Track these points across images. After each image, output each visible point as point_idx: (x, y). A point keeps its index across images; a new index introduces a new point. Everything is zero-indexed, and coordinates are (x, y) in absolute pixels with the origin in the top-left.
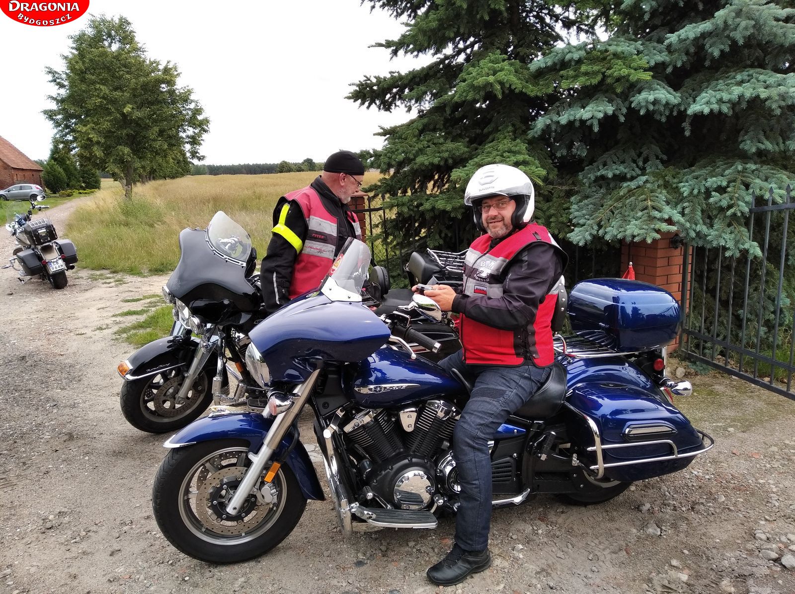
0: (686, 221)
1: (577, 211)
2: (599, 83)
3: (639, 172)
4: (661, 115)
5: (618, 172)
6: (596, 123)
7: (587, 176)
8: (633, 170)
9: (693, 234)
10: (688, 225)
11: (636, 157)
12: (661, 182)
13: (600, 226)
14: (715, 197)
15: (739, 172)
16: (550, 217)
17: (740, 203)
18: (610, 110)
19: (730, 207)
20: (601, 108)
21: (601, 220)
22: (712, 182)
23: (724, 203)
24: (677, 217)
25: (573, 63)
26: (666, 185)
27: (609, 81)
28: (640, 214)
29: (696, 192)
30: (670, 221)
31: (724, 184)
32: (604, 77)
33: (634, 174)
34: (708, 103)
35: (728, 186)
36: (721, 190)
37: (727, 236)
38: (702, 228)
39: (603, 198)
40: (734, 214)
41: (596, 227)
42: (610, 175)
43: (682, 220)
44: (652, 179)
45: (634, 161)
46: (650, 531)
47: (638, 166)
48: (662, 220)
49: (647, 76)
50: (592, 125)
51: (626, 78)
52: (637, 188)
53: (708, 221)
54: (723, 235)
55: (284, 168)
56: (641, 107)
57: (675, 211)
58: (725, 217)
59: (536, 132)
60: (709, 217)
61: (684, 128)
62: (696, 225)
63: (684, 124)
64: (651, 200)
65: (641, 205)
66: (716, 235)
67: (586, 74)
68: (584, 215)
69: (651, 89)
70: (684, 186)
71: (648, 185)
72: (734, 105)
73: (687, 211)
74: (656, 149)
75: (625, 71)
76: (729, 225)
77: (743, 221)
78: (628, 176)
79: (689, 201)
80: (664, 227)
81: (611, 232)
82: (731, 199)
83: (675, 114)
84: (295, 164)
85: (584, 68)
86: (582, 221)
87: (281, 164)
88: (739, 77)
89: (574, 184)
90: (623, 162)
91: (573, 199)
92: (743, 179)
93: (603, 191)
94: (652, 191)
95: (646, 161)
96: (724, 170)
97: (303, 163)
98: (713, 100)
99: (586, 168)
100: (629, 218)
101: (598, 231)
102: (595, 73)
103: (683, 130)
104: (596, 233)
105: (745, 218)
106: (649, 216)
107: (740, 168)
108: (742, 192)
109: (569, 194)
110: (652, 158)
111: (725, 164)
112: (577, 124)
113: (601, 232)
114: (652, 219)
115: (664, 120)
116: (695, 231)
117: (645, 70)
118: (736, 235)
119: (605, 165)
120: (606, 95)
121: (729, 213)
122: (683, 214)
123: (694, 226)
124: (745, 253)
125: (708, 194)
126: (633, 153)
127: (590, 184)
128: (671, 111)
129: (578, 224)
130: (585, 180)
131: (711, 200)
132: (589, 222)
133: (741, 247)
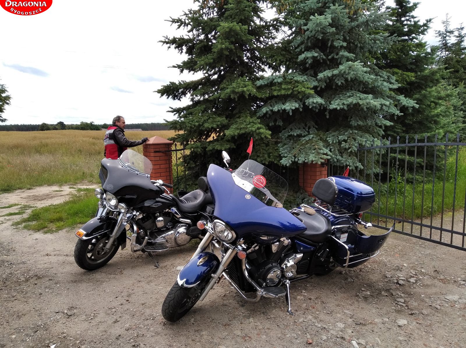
0: (333, 154)
1: (283, 150)
2: (291, 93)
3: (307, 133)
4: (316, 109)
5: (298, 133)
6: (291, 111)
7: (284, 135)
8: (304, 132)
9: (336, 160)
10: (334, 156)
11: (304, 127)
12: (319, 138)
13: (295, 157)
14: (343, 144)
15: (351, 133)
16: (270, 153)
17: (353, 147)
18: (297, 106)
19: (349, 148)
20: (293, 105)
21: (295, 154)
22: (341, 138)
23: (347, 147)
24: (329, 153)
25: (277, 84)
26: (321, 139)
27: (296, 93)
28: (313, 151)
29: (335, 142)
30: (326, 154)
31: (346, 138)
32: (293, 91)
33: (305, 134)
34: (338, 105)
35: (347, 140)
36: (345, 141)
37: (350, 161)
38: (339, 157)
39: (293, 145)
40: (351, 151)
41: (293, 158)
42: (295, 135)
43: (331, 154)
44: (315, 136)
45: (304, 128)
46: (349, 280)
47: (306, 131)
48: (324, 154)
49: (312, 92)
50: (289, 112)
51: (304, 92)
52: (309, 140)
53: (341, 154)
54: (348, 160)
55: (44, 127)
56: (310, 105)
57: (328, 150)
58: (348, 152)
59: (261, 114)
60: (341, 153)
61: (326, 114)
62: (337, 156)
63: (326, 113)
64: (317, 146)
65: (313, 148)
66: (345, 160)
67: (284, 89)
68: (286, 152)
69: (313, 97)
70: (329, 139)
71: (314, 139)
72: (348, 105)
73: (332, 150)
74: (313, 123)
75: (303, 89)
76: (350, 156)
77: (354, 154)
78: (303, 135)
79: (332, 146)
80: (325, 157)
81: (301, 159)
82: (349, 145)
83: (322, 108)
84: (52, 125)
85: (283, 87)
86: (286, 155)
87: (42, 125)
88: (348, 94)
89: (278, 138)
90: (299, 129)
91: (279, 145)
92: (353, 136)
93: (292, 141)
94: (316, 141)
95: (309, 128)
96: (344, 133)
97: (57, 125)
98: (341, 104)
99: (283, 131)
100: (309, 153)
101: (295, 159)
102: (289, 89)
103: (326, 115)
104: (294, 160)
105: (356, 154)
106: (318, 152)
107: (351, 132)
108: (353, 142)
109: (277, 143)
110: (312, 127)
111: (344, 130)
112: (281, 111)
113: (296, 160)
114: (319, 153)
115: (317, 111)
116: (336, 158)
117: (311, 89)
118: (353, 160)
119: (291, 130)
120: (293, 99)
121: (349, 151)
122: (330, 151)
123: (336, 156)
124: (356, 168)
125: (340, 143)
126: (303, 125)
127: (285, 138)
128: (320, 107)
129: (284, 156)
130: (283, 137)
131: (342, 145)
132: (289, 155)
133: (355, 165)
